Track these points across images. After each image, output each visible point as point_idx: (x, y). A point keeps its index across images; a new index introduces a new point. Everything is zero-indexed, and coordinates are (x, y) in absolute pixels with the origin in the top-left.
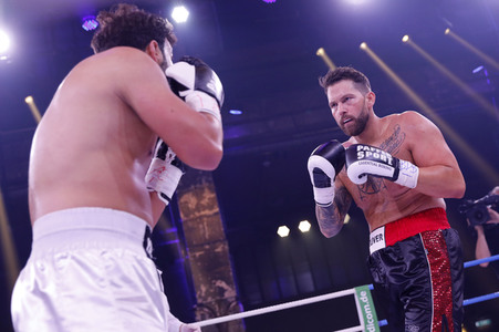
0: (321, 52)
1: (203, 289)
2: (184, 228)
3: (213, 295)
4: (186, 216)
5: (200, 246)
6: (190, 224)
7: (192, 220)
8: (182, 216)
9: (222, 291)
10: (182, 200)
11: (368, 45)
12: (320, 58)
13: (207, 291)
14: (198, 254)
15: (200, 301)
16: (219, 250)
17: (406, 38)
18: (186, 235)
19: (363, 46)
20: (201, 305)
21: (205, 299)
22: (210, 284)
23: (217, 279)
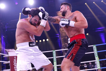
0: (86, 4)
1: (63, 44)
2: (60, 34)
3: (65, 46)
4: (61, 32)
5: (63, 37)
6: (61, 33)
7: (62, 33)
8: (60, 32)
9: (66, 45)
10: (60, 29)
11: (95, 2)
12: (86, 5)
13: (64, 45)
14: (62, 38)
15: (62, 46)
16: (66, 38)
17: (102, 1)
18: (60, 35)
19: (94, 2)
20: (63, 47)
21: (63, 46)
22: (64, 44)
23: (66, 43)
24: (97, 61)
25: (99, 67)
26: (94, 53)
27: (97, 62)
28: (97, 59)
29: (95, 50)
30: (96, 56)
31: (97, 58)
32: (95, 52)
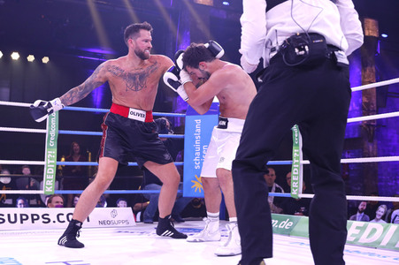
24: (51, 164)
25: (49, 186)
26: (45, 134)
27: (48, 168)
28: (51, 159)
29: (50, 125)
30: (49, 147)
31: (52, 154)
32: (52, 131)
